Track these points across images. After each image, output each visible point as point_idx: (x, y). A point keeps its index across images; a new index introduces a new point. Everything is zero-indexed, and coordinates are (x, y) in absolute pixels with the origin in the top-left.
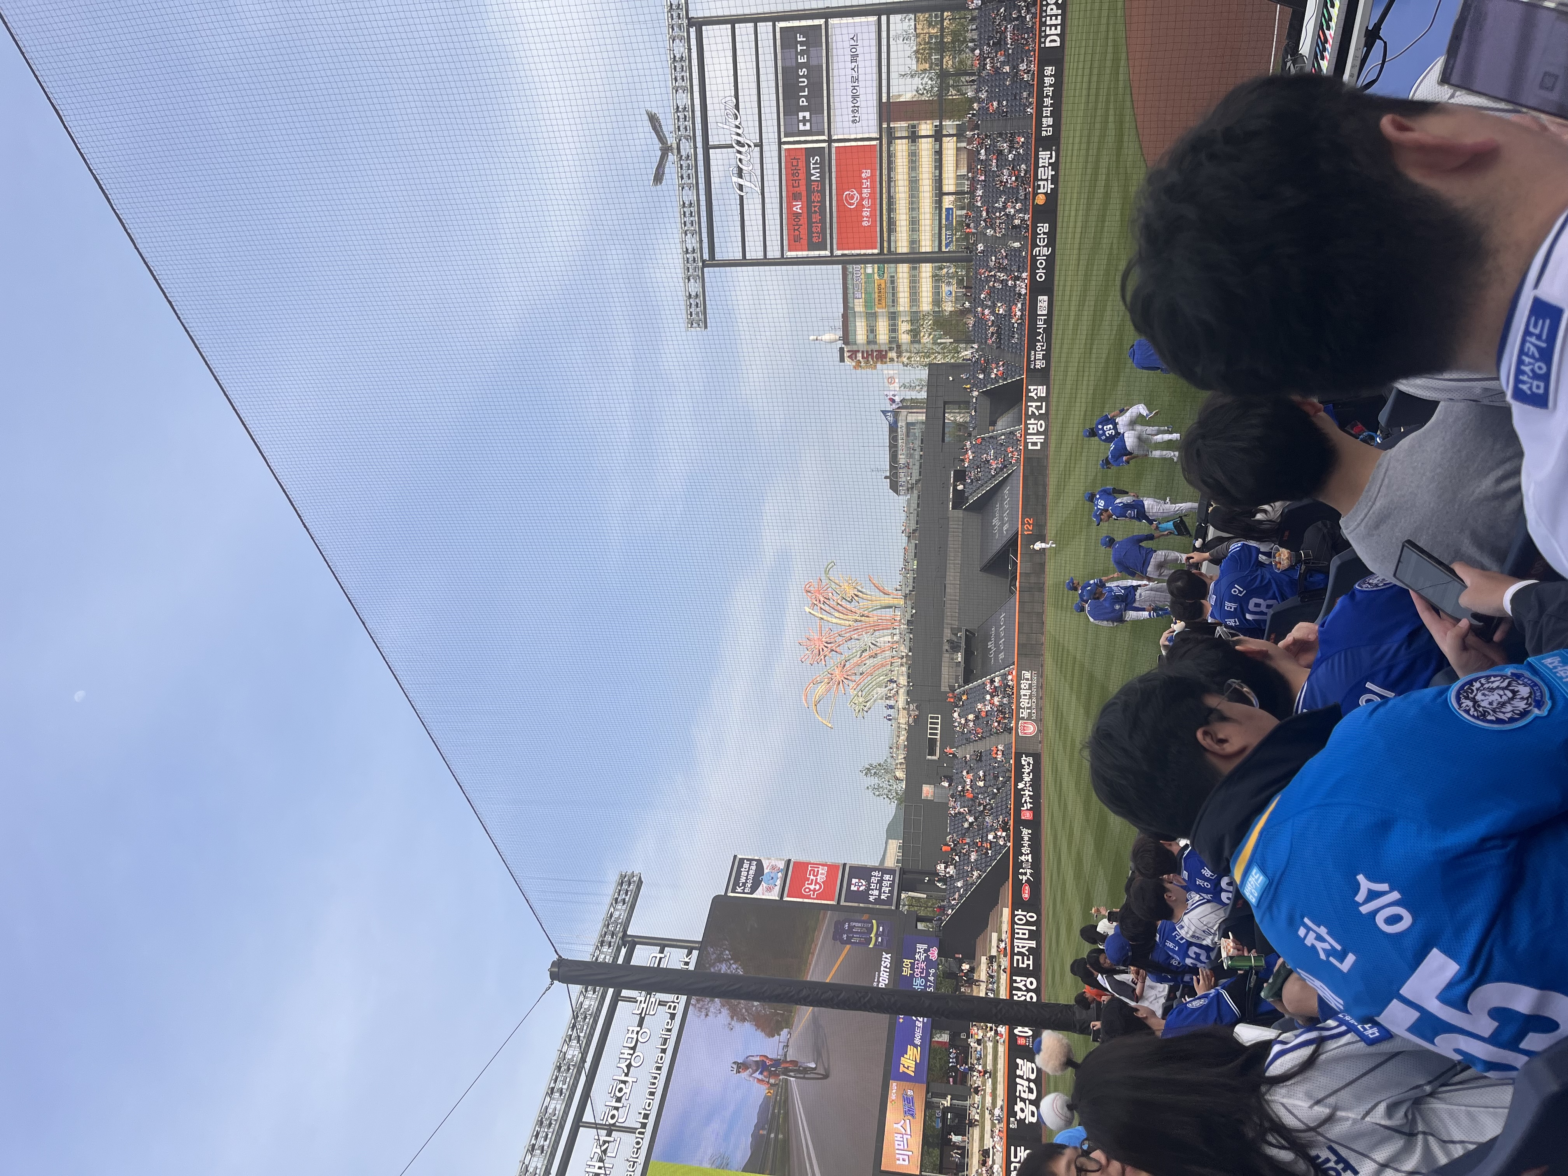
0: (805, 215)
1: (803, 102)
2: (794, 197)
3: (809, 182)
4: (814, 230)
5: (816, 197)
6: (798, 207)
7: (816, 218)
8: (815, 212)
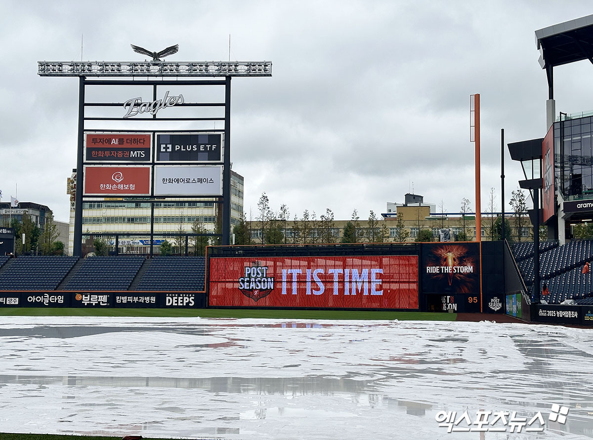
0: (109, 146)
1: (177, 148)
2: (121, 139)
3: (130, 150)
4: (100, 152)
5: (120, 154)
6: (114, 142)
7: (107, 153)
8: (111, 153)
